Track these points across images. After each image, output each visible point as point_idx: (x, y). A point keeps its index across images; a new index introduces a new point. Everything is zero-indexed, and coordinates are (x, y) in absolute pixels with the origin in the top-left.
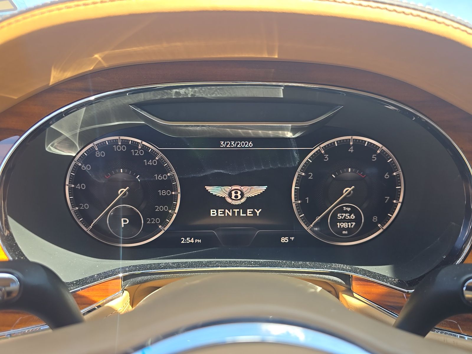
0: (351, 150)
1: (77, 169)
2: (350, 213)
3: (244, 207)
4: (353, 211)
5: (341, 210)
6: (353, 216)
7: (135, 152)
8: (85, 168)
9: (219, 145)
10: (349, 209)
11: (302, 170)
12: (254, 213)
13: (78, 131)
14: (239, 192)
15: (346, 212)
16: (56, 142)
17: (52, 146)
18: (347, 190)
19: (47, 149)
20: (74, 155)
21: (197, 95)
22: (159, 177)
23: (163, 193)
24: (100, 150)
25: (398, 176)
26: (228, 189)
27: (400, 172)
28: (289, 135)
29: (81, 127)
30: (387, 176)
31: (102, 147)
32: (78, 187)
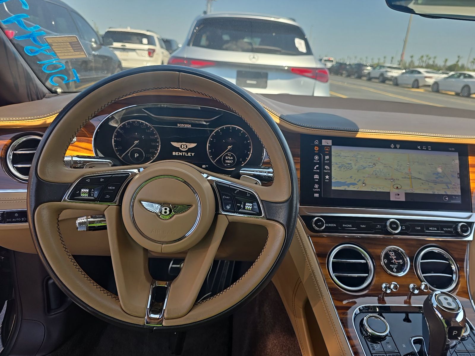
0: (231, 131)
1: (118, 132)
2: (231, 157)
3: (187, 152)
4: (232, 156)
5: (227, 155)
6: (232, 158)
7: (142, 126)
8: (121, 132)
9: (177, 126)
10: (230, 155)
11: (211, 138)
12: (191, 154)
13: (121, 117)
14: (185, 146)
15: (229, 156)
16: (112, 121)
17: (111, 122)
18: (229, 147)
19: (109, 124)
20: (117, 126)
21: (168, 107)
22: (152, 137)
23: (153, 144)
24: (128, 125)
25: (250, 142)
26: (181, 143)
27: (251, 141)
28: (205, 123)
29: (122, 116)
30: (245, 142)
31: (128, 123)
32: (118, 139)
